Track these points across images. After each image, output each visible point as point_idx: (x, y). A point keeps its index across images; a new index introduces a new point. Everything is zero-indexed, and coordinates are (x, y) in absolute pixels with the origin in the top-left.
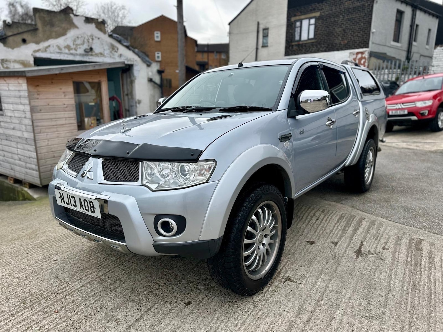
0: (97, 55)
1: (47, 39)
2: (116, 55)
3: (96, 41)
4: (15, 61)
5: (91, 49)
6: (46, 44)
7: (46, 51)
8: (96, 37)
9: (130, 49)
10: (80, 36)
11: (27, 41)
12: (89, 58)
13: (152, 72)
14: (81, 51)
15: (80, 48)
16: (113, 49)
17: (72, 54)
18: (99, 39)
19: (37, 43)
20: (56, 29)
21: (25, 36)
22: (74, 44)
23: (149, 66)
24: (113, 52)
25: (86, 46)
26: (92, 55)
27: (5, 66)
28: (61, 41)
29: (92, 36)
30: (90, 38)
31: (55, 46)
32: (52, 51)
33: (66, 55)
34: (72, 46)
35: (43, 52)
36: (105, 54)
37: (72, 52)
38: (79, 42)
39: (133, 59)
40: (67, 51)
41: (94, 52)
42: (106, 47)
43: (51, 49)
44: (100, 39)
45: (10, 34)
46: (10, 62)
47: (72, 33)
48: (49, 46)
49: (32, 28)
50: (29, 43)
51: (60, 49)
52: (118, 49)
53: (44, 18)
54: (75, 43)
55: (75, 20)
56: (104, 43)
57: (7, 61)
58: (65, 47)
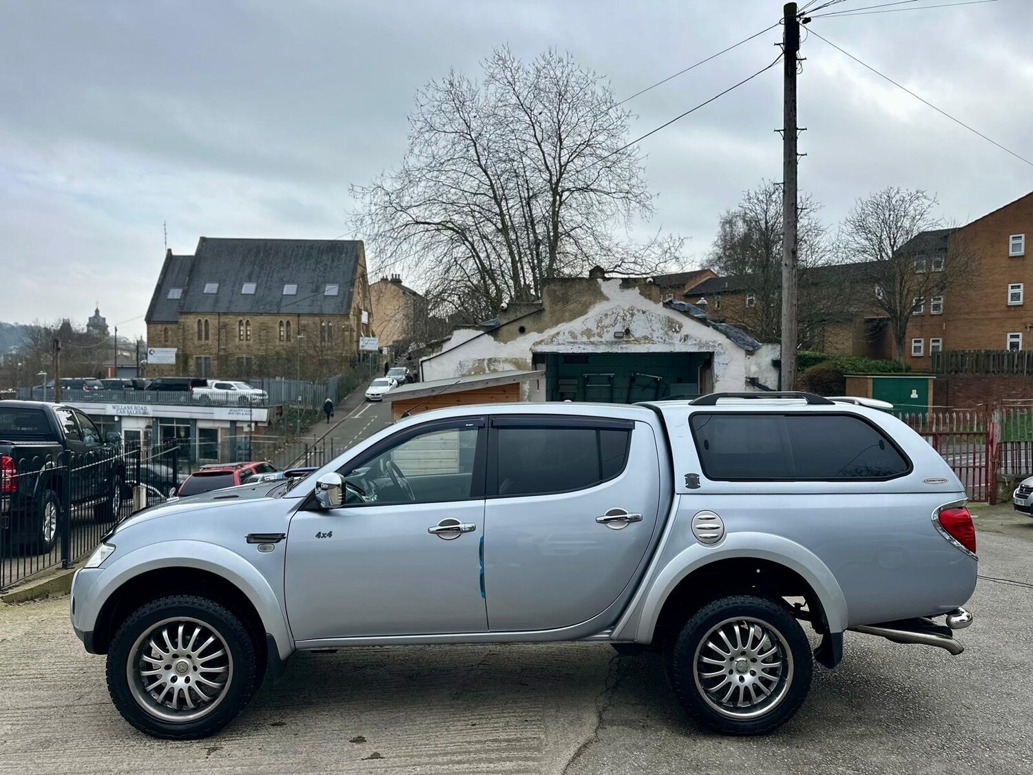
0: (637, 341)
1: (556, 323)
2: (677, 337)
3: (638, 316)
4: (506, 360)
5: (628, 332)
6: (553, 331)
7: (552, 341)
8: (638, 311)
9: (708, 325)
10: (610, 313)
11: (527, 330)
12: (622, 348)
13: (758, 365)
14: (608, 336)
15: (608, 332)
16: (671, 327)
17: (593, 343)
18: (644, 312)
19: (540, 331)
20: (571, 306)
21: (524, 323)
22: (598, 326)
23: (750, 353)
24: (670, 333)
25: (619, 328)
26: (627, 342)
27: (492, 368)
28: (577, 325)
29: (632, 310)
30: (627, 314)
31: (566, 333)
32: (560, 342)
33: (582, 346)
34: (595, 331)
35: (546, 344)
36: (655, 338)
37: (592, 339)
38: (607, 322)
39: (714, 342)
40: (585, 339)
41: (633, 336)
42: (657, 326)
43: (561, 338)
44: (647, 313)
45: (505, 322)
46: (499, 362)
47: (597, 310)
48: (558, 333)
49: (536, 310)
50: (529, 332)
51: (575, 337)
52: (680, 327)
53: (555, 291)
54: (600, 324)
55: (605, 287)
56: (653, 318)
57: (495, 360)
58: (583, 333)
